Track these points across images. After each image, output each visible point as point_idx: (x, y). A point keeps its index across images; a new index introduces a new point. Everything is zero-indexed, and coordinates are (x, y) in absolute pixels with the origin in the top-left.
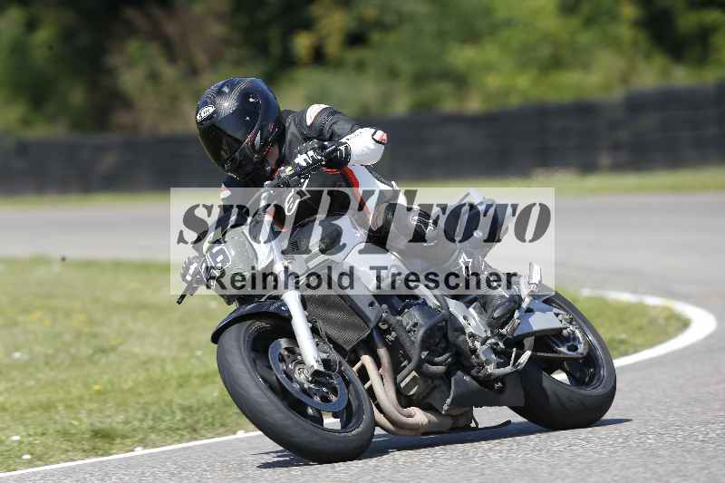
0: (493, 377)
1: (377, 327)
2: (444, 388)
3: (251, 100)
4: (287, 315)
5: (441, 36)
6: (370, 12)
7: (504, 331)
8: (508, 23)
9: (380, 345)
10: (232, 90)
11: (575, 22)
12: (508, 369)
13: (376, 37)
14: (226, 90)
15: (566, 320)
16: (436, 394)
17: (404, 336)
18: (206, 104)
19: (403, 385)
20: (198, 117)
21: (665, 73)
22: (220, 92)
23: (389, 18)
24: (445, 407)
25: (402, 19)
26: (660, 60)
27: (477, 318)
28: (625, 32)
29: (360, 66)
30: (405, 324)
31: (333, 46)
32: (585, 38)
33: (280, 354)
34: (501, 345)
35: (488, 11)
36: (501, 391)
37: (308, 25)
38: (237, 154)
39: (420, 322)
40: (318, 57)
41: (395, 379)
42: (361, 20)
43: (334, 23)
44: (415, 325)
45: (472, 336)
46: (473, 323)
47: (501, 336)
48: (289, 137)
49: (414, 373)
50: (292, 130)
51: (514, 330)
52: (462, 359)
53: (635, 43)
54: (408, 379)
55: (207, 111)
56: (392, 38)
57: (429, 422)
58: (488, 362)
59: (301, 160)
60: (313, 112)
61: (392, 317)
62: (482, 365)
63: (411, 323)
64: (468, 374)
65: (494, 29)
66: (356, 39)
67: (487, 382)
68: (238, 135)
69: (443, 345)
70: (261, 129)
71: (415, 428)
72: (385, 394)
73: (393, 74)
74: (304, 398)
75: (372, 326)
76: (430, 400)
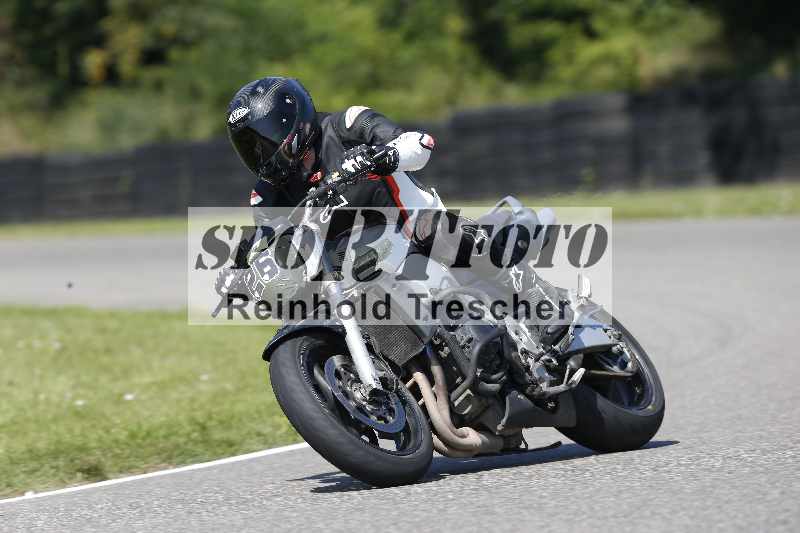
0: (547, 397)
1: (431, 342)
2: (498, 408)
3: (288, 101)
4: (340, 330)
5: (247, 52)
6: (169, 28)
7: (557, 347)
8: (323, 38)
9: (433, 361)
10: (266, 90)
11: (396, 36)
12: (562, 387)
13: (174, 54)
14: (260, 90)
15: (614, 335)
16: (490, 414)
17: (458, 352)
18: (238, 105)
19: (456, 403)
20: (230, 119)
21: (495, 92)
22: (254, 93)
23: (191, 33)
24: (500, 427)
25: (204, 34)
26: (490, 78)
27: (529, 334)
28: (451, 47)
29: (159, 86)
30: (458, 339)
31: (127, 66)
32: (407, 54)
33: (336, 370)
34: (555, 362)
35: (300, 25)
36: (554, 410)
37: (99, 42)
38: (273, 158)
39: (475, 336)
40: (111, 77)
41: (449, 397)
42: (159, 36)
43: (129, 39)
44: (470, 340)
45: (525, 352)
46: (525, 339)
47: (554, 353)
48: (325, 140)
49: (468, 392)
50: (329, 133)
51: (568, 346)
52: (516, 377)
53: (462, 60)
54: (461, 398)
55: (240, 113)
56: (193, 55)
57: (483, 443)
58: (542, 380)
59: (349, 165)
60: (352, 115)
61: (446, 332)
62: (536, 383)
63: (465, 338)
64: (522, 392)
65: (306, 46)
66: (153, 56)
67: (540, 401)
68: (275, 138)
69: (498, 362)
70: (299, 131)
71: (468, 450)
72: (440, 414)
73: (195, 94)
74: (361, 417)
75: (426, 341)
76: (482, 419)
